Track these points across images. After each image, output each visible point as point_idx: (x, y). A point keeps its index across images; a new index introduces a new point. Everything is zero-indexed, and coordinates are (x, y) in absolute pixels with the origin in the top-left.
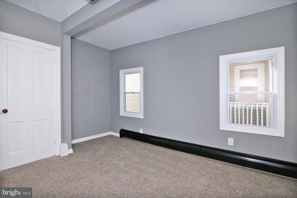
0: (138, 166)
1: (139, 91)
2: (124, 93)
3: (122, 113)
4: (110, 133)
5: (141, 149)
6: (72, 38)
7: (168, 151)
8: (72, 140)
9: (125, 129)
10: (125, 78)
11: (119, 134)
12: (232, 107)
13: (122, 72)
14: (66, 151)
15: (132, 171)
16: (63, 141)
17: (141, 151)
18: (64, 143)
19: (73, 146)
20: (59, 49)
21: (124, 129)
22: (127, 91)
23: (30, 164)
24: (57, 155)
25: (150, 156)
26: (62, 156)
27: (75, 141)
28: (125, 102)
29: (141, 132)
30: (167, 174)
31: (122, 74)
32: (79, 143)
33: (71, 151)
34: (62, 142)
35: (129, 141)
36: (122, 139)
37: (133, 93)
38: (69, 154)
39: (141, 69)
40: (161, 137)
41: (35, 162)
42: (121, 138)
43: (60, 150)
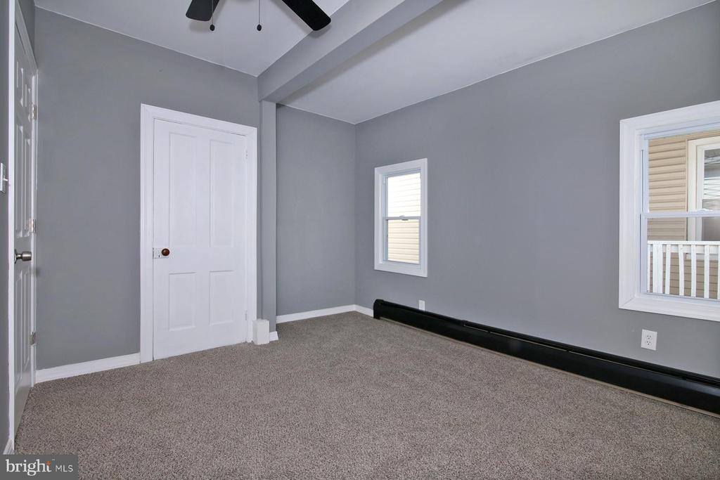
0: (411, 377)
1: (418, 214)
2: (383, 219)
3: (379, 264)
4: (353, 308)
5: (420, 345)
6: (279, 106)
7: (483, 353)
8: (277, 315)
9: (385, 300)
10: (386, 186)
11: (372, 311)
12: (672, 254)
13: (379, 173)
14: (265, 335)
15: (395, 385)
16: (261, 315)
17: (419, 348)
18: (262, 318)
19: (279, 328)
20: (253, 131)
21: (382, 301)
22: (390, 215)
23: (203, 353)
24: (250, 341)
25: (438, 360)
26: (259, 344)
27: (283, 319)
28: (387, 240)
29: (422, 306)
30: (473, 398)
31: (380, 176)
32: (289, 322)
33: (274, 336)
34: (258, 318)
35: (393, 326)
36: (379, 321)
37: (405, 219)
38: (271, 342)
39: (423, 163)
40: (467, 321)
41: (211, 350)
42: (376, 320)
43: (255, 331)
